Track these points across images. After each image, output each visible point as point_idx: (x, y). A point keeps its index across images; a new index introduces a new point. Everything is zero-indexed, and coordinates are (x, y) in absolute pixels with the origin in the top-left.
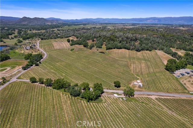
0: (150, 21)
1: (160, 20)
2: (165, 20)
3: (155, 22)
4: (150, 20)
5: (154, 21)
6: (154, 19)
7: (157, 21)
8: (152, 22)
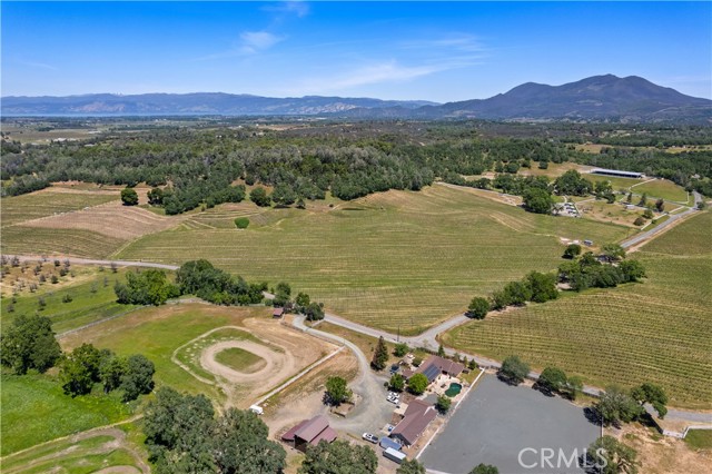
0: (94, 109)
1: (134, 104)
2: (150, 105)
3: (116, 111)
4: (91, 102)
5: (111, 109)
6: (110, 100)
7: (121, 107)
8: (105, 112)
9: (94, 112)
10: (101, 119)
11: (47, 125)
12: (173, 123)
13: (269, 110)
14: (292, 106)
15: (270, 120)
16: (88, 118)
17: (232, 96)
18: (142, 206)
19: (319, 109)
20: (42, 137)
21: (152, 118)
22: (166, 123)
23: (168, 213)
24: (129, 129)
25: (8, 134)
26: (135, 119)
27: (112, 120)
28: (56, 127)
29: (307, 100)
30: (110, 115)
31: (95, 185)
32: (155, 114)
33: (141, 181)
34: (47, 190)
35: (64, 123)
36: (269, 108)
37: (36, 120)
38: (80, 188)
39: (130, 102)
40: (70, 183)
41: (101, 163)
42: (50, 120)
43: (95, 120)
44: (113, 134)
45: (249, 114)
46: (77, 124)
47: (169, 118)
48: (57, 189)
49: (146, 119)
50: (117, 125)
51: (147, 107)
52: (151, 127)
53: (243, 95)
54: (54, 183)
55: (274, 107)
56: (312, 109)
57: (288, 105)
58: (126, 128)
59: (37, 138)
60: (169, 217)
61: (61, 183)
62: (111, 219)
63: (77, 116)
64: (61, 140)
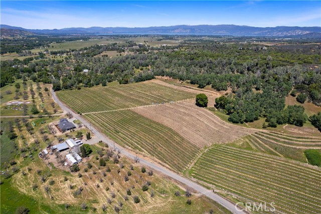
0: (179, 31)
1: (194, 29)
2: (200, 30)
3: (187, 32)
4: (178, 29)
5: (185, 31)
6: (185, 27)
7: (189, 31)
8: (182, 33)
9: (178, 33)
10: (180, 36)
11: (161, 38)
12: (211, 39)
13: (256, 34)
14: (269, 32)
15: (259, 39)
16: (176, 35)
17: (238, 26)
18: (210, 109)
19: (285, 33)
20: (158, 43)
21: (201, 36)
22: (207, 38)
23: (231, 120)
24: (192, 41)
25: (147, 42)
26: (194, 36)
27: (185, 36)
28: (164, 39)
29: (278, 29)
30: (184, 34)
31: (178, 82)
32: (203, 34)
33: (208, 84)
34: (152, 81)
35: (167, 37)
36: (256, 33)
37: (158, 36)
38: (170, 82)
39: (192, 28)
40: (165, 78)
41: (182, 64)
42: (162, 36)
43: (178, 36)
44: (185, 43)
45: (246, 36)
46: (171, 38)
47: (209, 36)
48: (157, 81)
49: (199, 36)
50: (187, 39)
51: (199, 31)
52: (201, 40)
53: (243, 26)
54: (157, 77)
55: (259, 32)
56: (280, 33)
57: (267, 31)
58: (191, 41)
59: (156, 43)
60: (231, 124)
61: (160, 77)
62: (187, 118)
63: (172, 34)
64: (165, 45)
